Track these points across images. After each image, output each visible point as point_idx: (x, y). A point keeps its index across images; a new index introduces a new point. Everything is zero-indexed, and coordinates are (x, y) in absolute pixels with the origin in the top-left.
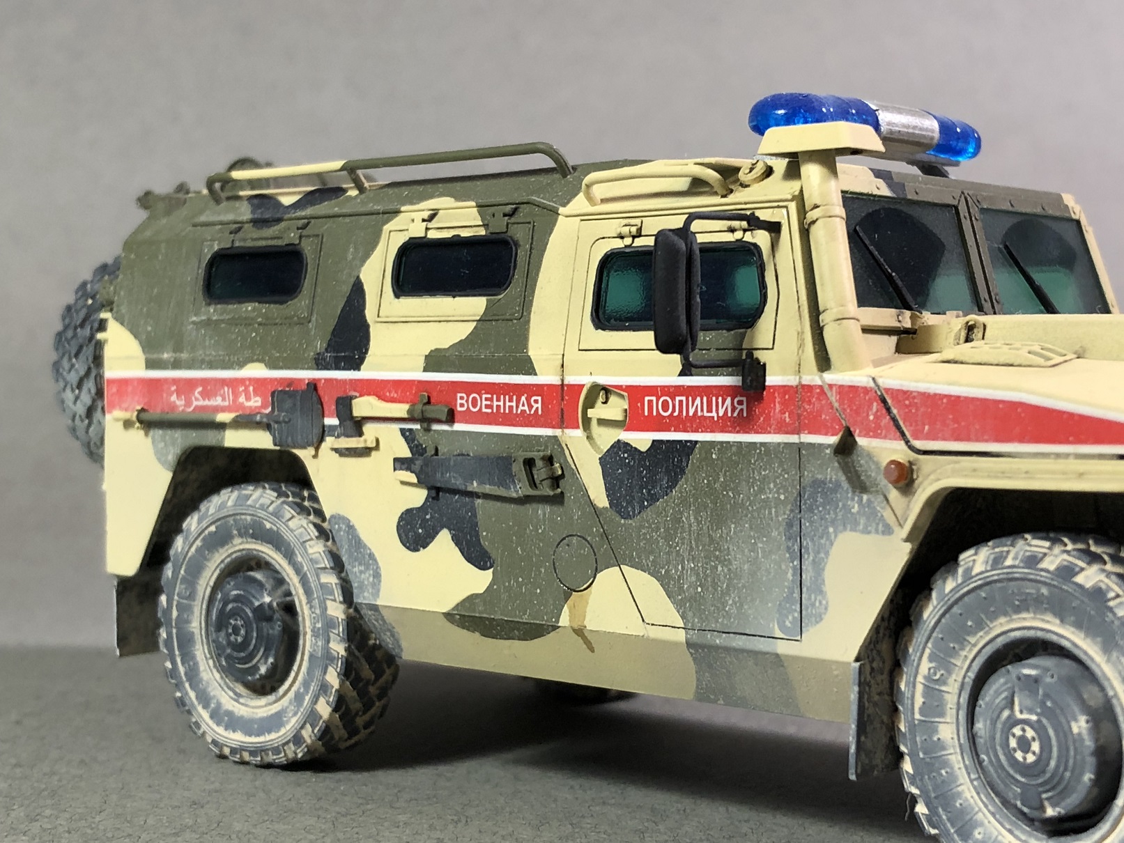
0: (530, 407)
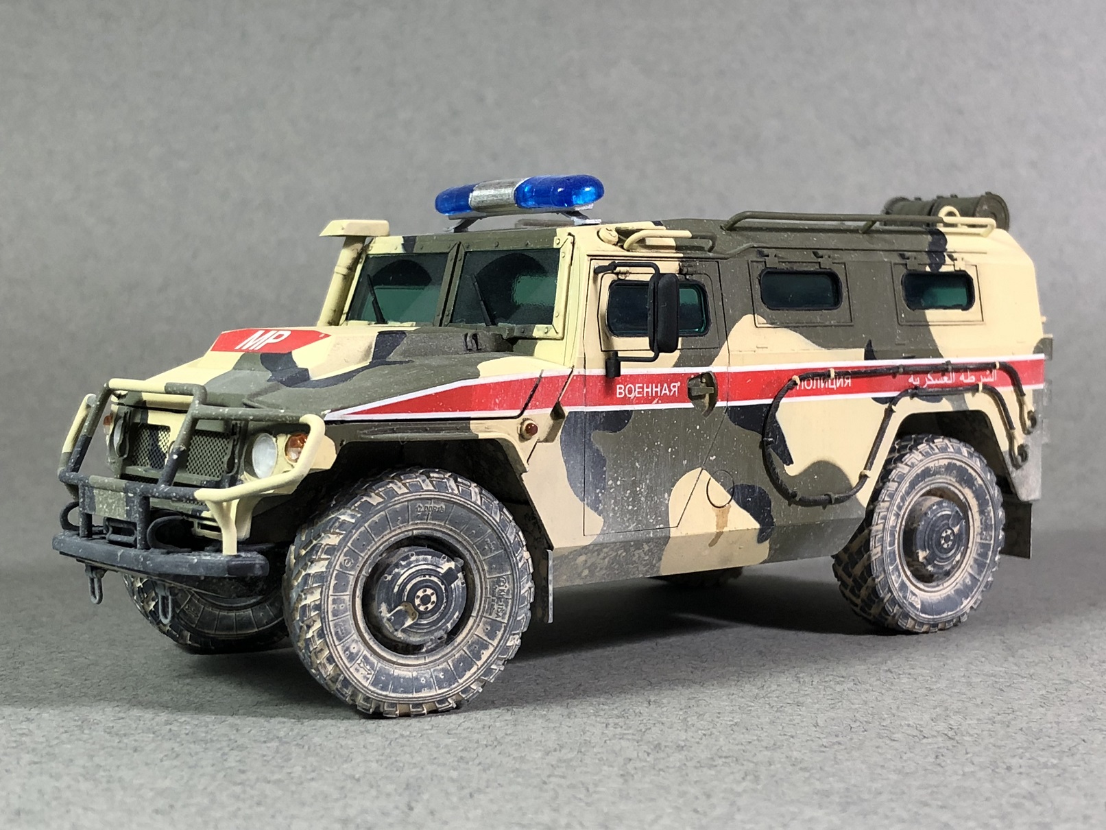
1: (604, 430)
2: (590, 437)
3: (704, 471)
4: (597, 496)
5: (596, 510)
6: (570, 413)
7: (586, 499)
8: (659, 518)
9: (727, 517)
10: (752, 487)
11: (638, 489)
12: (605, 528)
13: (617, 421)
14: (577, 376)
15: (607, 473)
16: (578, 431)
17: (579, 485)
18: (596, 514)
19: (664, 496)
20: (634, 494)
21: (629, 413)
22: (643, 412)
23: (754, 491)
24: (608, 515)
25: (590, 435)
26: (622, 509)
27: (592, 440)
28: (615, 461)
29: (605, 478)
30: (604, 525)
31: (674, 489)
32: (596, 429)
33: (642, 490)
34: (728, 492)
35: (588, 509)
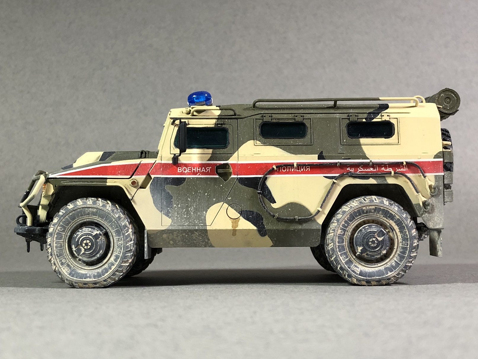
1: (171, 184)
2: (164, 187)
3: (224, 203)
4: (168, 211)
5: (168, 216)
6: (154, 177)
7: (162, 212)
8: (201, 222)
9: (238, 223)
10: (252, 212)
11: (189, 209)
12: (172, 224)
13: (178, 182)
14: (158, 163)
15: (173, 202)
16: (159, 185)
17: (159, 206)
18: (167, 218)
19: (203, 213)
20: (187, 211)
21: (185, 179)
22: (191, 178)
23: (253, 214)
24: (174, 219)
25: (164, 186)
26: (181, 216)
27: (165, 188)
28: (177, 197)
29: (172, 204)
30: (172, 223)
31: (209, 210)
32: (168, 184)
33: (192, 210)
34: (239, 213)
35: (164, 216)
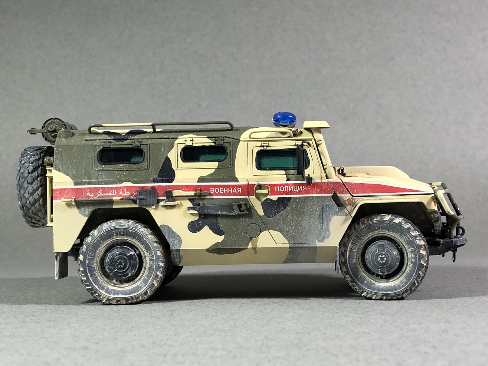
0: (237, 191)
